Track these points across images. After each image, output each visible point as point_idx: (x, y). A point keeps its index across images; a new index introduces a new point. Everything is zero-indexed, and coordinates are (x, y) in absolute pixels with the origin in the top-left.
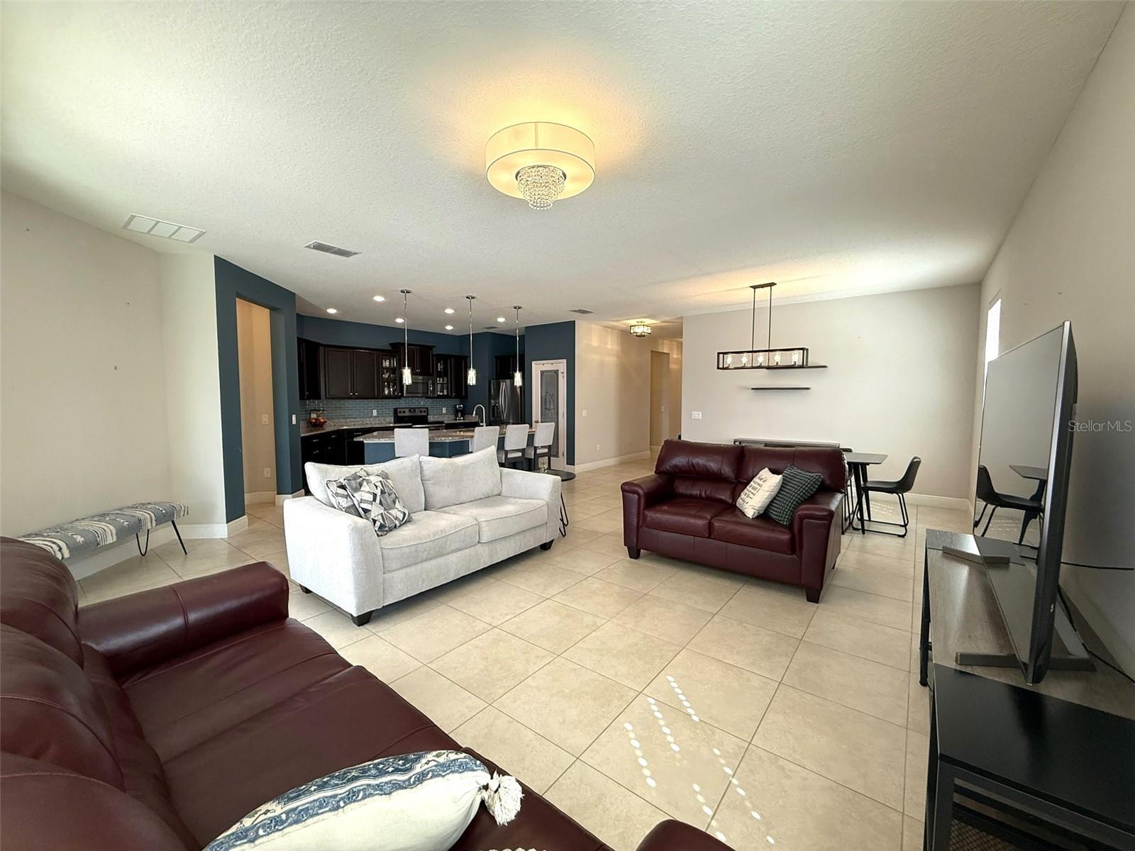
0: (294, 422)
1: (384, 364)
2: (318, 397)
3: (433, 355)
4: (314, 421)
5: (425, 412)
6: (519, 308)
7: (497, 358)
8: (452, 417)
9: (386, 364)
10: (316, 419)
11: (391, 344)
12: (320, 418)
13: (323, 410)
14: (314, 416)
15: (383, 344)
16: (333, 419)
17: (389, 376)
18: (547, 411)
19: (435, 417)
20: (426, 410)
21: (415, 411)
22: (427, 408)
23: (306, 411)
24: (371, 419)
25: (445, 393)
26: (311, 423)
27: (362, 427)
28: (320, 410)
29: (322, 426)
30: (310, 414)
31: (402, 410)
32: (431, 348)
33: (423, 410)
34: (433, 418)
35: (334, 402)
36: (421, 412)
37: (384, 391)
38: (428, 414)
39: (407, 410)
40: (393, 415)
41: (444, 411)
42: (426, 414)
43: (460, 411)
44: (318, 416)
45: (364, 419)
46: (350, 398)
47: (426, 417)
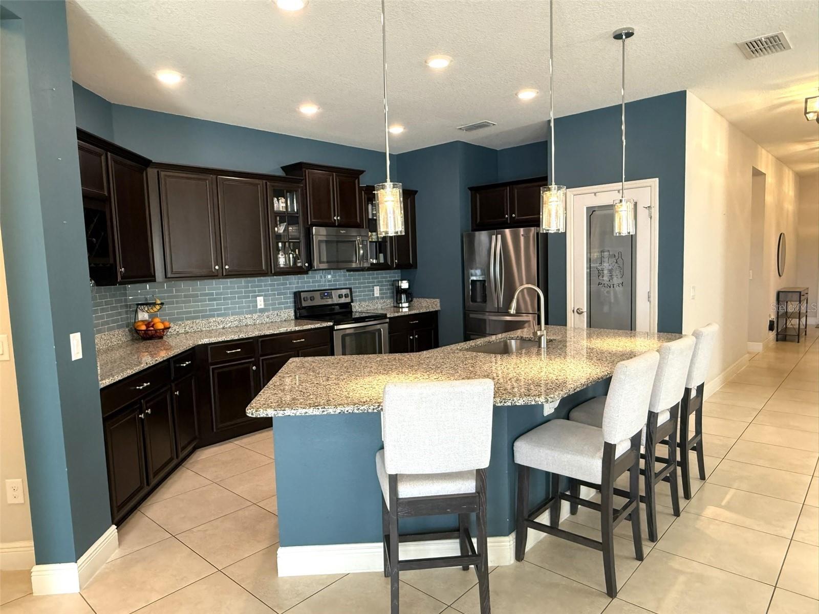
0: (77, 353)
1: (276, 205)
2: (148, 276)
3: (361, 189)
4: (144, 328)
5: (346, 296)
6: (629, 35)
7: (474, 190)
8: (389, 302)
9: (280, 205)
10: (148, 324)
11: (284, 168)
12: (157, 320)
13: (162, 304)
14: (143, 316)
15: (271, 165)
16: (182, 319)
17: (286, 230)
18: (604, 290)
19: (364, 304)
20: (348, 291)
21: (330, 296)
22: (350, 289)
23: (126, 306)
24: (255, 316)
25: (382, 261)
26: (137, 331)
27: (242, 336)
28: (154, 304)
29: (161, 337)
30: (136, 311)
31: (308, 295)
32: (357, 174)
33: (344, 292)
34: (360, 306)
35: (183, 285)
36: (340, 296)
37: (277, 259)
38: (352, 301)
39: (317, 295)
40: (292, 305)
41: (377, 292)
42: (348, 300)
43: (405, 291)
44: (152, 316)
45: (242, 317)
46: (213, 276)
47: (347, 307)
